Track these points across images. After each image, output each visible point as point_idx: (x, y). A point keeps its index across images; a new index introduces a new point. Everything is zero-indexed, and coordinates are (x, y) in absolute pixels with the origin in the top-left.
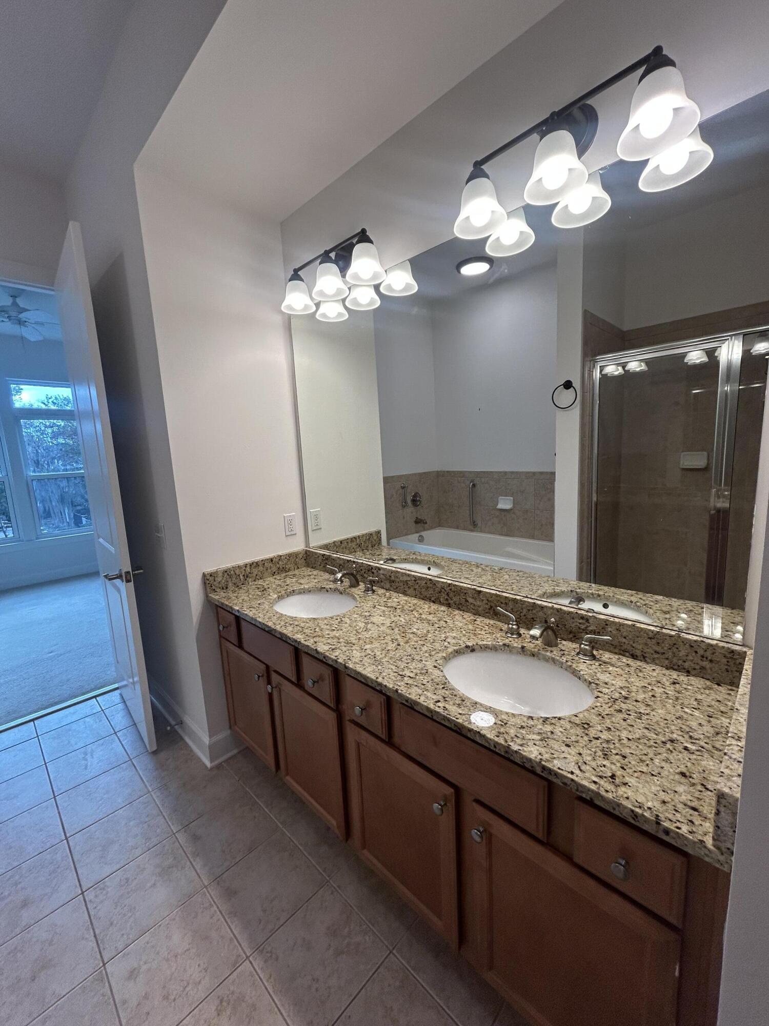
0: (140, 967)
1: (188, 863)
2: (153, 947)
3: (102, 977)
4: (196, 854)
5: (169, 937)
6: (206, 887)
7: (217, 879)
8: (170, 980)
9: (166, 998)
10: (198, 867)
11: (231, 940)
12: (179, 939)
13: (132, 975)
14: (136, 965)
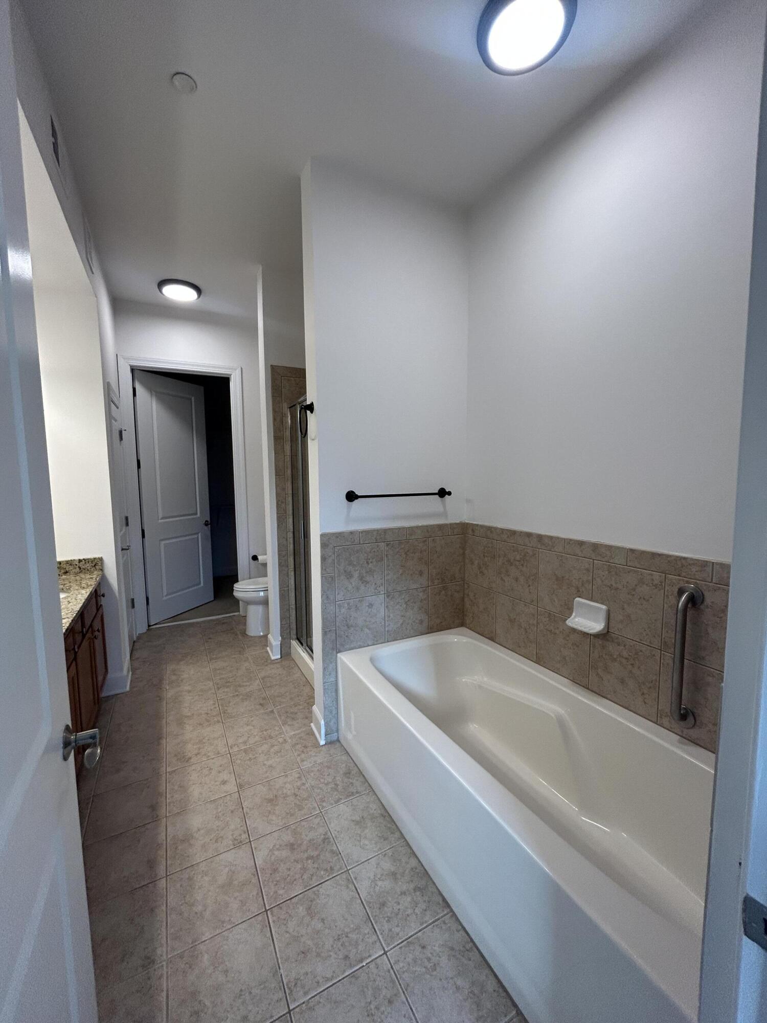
0: (220, 785)
1: (168, 840)
2: (211, 792)
3: (240, 786)
4: (159, 846)
5: (201, 794)
6: (166, 817)
7: (156, 819)
8: (207, 775)
9: (211, 769)
10: (164, 834)
11: (169, 782)
12: (195, 791)
13: (224, 782)
14: (222, 786)
